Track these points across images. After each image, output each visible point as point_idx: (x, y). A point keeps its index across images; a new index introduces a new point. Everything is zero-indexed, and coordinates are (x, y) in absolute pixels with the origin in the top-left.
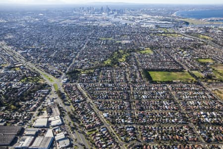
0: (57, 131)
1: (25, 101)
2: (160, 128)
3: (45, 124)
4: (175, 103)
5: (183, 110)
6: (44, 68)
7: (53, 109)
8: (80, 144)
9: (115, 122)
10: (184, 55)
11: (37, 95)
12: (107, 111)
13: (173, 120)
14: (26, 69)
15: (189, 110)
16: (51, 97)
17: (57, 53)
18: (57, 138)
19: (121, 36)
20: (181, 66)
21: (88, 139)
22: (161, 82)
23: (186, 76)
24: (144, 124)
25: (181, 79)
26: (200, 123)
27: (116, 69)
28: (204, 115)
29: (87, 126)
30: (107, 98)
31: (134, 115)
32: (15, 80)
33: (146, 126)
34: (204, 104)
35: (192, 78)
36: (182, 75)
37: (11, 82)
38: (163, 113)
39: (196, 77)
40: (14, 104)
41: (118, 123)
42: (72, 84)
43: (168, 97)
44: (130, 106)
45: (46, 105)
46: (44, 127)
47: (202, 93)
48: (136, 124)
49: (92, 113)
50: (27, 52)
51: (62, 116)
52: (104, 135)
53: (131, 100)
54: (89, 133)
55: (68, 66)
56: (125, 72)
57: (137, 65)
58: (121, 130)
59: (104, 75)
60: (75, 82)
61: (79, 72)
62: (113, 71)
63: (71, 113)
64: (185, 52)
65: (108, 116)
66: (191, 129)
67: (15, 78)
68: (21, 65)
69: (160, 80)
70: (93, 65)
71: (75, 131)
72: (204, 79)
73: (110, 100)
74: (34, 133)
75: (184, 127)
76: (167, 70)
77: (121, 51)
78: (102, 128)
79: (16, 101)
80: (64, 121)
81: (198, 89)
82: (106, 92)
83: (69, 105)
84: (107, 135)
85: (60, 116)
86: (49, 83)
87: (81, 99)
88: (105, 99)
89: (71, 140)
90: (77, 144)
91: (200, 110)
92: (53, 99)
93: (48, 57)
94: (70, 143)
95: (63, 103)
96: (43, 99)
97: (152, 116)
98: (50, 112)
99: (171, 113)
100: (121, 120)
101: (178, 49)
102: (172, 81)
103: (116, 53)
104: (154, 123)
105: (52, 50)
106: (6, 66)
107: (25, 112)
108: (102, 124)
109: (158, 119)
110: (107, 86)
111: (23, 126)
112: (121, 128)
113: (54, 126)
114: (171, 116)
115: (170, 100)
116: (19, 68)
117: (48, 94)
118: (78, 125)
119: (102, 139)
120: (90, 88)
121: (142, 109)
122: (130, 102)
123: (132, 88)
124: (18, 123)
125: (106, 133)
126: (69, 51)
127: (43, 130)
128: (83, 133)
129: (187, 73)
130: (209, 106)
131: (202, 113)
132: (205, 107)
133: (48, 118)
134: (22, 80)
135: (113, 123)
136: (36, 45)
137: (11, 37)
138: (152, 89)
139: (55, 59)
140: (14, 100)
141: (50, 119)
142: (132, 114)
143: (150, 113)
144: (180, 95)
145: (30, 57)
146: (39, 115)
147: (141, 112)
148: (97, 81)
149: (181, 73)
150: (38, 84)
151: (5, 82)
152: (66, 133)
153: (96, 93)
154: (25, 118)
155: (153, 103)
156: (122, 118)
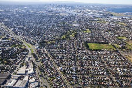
0: (31, 77)
1: (13, 58)
2: (92, 77)
3: (24, 73)
4: (102, 63)
5: (107, 67)
6: (25, 39)
7: (29, 64)
8: (44, 85)
9: (66, 73)
10: (109, 34)
11: (20, 55)
12: (61, 66)
13: (100, 73)
14: (15, 39)
15: (110, 67)
16: (29, 56)
17: (34, 30)
18: (30, 81)
19: (72, 22)
20: (107, 40)
21: (49, 83)
22: (95, 50)
23: (109, 46)
24: (83, 75)
25: (106, 48)
26: (116, 75)
27: (68, 41)
28: (119, 70)
29: (49, 75)
31: (78, 69)
32: (8, 46)
33: (84, 76)
34: (119, 64)
35: (113, 48)
36: (107, 46)
37: (5, 47)
38: (95, 68)
39: (116, 47)
40: (6, 60)
41: (67, 74)
42: (41, 49)
43: (98, 59)
44: (75, 64)
45: (25, 61)
46: (23, 74)
47: (119, 57)
48: (78, 74)
49: (52, 67)
50: (16, 30)
51: (34, 68)
52: (59, 80)
53: (76, 60)
55: (40, 38)
56: (74, 43)
57: (81, 39)
58: (69, 78)
59: (61, 44)
60: (43, 48)
61: (46, 42)
62: (66, 42)
63: (40, 67)
64: (110, 32)
65: (62, 69)
66: (111, 78)
67: (8, 45)
68: (12, 37)
69: (94, 48)
70: (54, 39)
71: (41, 77)
72: (120, 49)
73: (64, 60)
74: (17, 78)
75: (107, 77)
76: (99, 43)
77: (72, 31)
78: (58, 76)
79: (8, 59)
80: (35, 72)
81: (116, 54)
82: (62, 55)
83: (39, 62)
84: (61, 80)
85: (33, 68)
86: (28, 48)
87: (46, 58)
88: (61, 58)
89: (38, 83)
90: (42, 85)
91: (117, 67)
92: (30, 58)
93: (28, 33)
94: (38, 84)
95: (35, 60)
96: (24, 58)
97: (88, 70)
98: (28, 66)
99: (99, 68)
100: (69, 72)
101: (106, 30)
102: (101, 50)
103: (69, 32)
104: (89, 74)
105: (31, 29)
106: (3, 37)
107: (12, 65)
108: (58, 73)
109: (91, 72)
110: (62, 51)
111: (10, 74)
112: (69, 77)
113: (29, 74)
114: (100, 70)
115: (99, 61)
116: (10, 39)
117: (27, 55)
118: (43, 74)
119: (57, 83)
120: (52, 52)
121: (82, 66)
122: (75, 61)
123: (77, 53)
124: (8, 71)
125: (60, 79)
126: (41, 29)
127: (22, 76)
128: (46, 79)
129: (110, 45)
130: (123, 65)
131: (118, 69)
132: (120, 66)
133: (26, 69)
134: (12, 46)
135: (64, 73)
136: (21, 26)
137: (7, 20)
138: (89, 53)
139: (32, 34)
140: (6, 58)
141: (27, 70)
142: (76, 68)
143: (87, 68)
144: (105, 58)
145: (18, 32)
146: (20, 67)
147: (82, 68)
148: (56, 48)
149: (107, 45)
150: (21, 49)
151: (2, 46)
152: (36, 78)
153: (55, 55)
154: (12, 68)
155: (89, 62)
156: (70, 71)
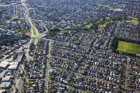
1: (6, 45)
3: (5, 66)
4: (123, 77)
6: (37, 23)
7: (18, 56)
8: (16, 88)
9: (55, 78)
11: (17, 43)
12: (56, 68)
14: (24, 22)
16: (25, 46)
17: (54, 13)
18: (4, 79)
19: (118, 4)
21: (24, 87)
22: (123, 53)
24: (77, 88)
27: (91, 34)
29: (31, 76)
30: (64, 57)
31: (76, 77)
33: (77, 90)
38: (103, 83)
41: (56, 80)
42: (46, 39)
43: (119, 69)
44: (77, 69)
45: (17, 52)
46: (3, 68)
48: (71, 85)
49: (43, 67)
52: (38, 87)
53: (82, 63)
54: (29, 82)
55: (55, 24)
56: (97, 37)
57: (112, 33)
58: (53, 87)
59: (77, 36)
60: (50, 38)
61: (59, 31)
62: (87, 35)
65: (53, 72)
67: (13, 28)
68: (23, 18)
70: (74, 27)
71: (20, 77)
73: (65, 59)
78: (41, 81)
80: (19, 68)
82: (67, 52)
83: (32, 56)
84: (40, 88)
85: (19, 63)
86: (32, 36)
87: (44, 53)
88: (62, 57)
89: (12, 83)
90: (14, 88)
92: (25, 48)
93: (45, 15)
95: (29, 53)
96: (19, 47)
97: (90, 82)
98: (15, 58)
99: (110, 85)
100: (60, 79)
102: (135, 55)
103: (102, 19)
104: (87, 89)
105: (52, 10)
106: (14, 18)
108: (44, 77)
109: (93, 87)
110: (72, 47)
112: (56, 86)
114: (108, 88)
115: (119, 72)
116: (20, 21)
117: (25, 44)
119: (34, 90)
120: (58, 45)
121: (85, 74)
122: (80, 65)
123: (91, 53)
125: (41, 85)
126: (65, 12)
128: (25, 80)
133: (10, 62)
134: (16, 30)
135: (52, 79)
136: (44, 5)
138: (110, 58)
139: (49, 17)
142: (74, 76)
143: (90, 80)
144: (134, 70)
145: (34, 13)
146: (7, 58)
147: (82, 77)
148: (67, 41)
150: (24, 35)
151: (5, 29)
152: (13, 77)
153: (59, 51)
155: (100, 71)
156: (63, 77)
